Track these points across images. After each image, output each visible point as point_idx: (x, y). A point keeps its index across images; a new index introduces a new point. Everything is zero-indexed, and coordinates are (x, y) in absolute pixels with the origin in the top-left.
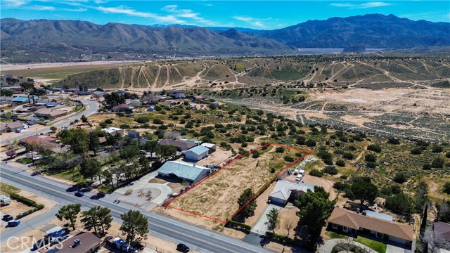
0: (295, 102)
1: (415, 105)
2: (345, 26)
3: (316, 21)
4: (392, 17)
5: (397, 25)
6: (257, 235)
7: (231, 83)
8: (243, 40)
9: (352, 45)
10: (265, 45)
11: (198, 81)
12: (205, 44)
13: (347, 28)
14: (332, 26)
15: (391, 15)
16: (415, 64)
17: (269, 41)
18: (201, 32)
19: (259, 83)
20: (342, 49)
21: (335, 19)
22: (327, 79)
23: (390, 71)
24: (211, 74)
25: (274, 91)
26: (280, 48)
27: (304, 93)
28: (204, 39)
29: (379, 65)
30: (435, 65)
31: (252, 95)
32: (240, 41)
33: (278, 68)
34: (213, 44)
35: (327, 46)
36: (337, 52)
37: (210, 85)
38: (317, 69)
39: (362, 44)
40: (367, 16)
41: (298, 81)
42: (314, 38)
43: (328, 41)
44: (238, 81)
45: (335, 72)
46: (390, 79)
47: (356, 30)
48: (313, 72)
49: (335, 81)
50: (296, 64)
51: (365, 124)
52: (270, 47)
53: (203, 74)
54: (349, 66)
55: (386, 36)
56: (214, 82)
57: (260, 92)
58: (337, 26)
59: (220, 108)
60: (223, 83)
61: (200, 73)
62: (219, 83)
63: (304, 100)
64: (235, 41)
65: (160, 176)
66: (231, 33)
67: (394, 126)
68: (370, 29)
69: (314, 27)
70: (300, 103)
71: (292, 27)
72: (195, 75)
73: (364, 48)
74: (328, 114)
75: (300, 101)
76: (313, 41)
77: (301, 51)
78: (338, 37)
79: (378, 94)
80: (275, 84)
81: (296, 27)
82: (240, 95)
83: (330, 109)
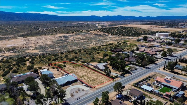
1: (38, 43)
6: (120, 76)
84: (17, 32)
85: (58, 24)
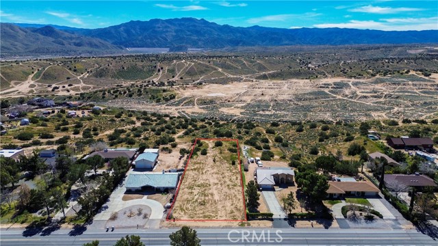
0: (167, 100)
1: (263, 94)
2: (166, 27)
3: (138, 22)
4: (203, 22)
5: (209, 29)
6: (280, 219)
7: (76, 85)
8: (65, 38)
9: (176, 46)
10: (91, 45)
11: (32, 86)
12: (16, 43)
13: (169, 30)
14: (155, 27)
15: (202, 19)
16: (237, 61)
17: (96, 41)
18: (8, 29)
19: (108, 84)
20: (168, 49)
21: (157, 21)
22: (173, 77)
23: (222, 68)
24: (47, 77)
25: (139, 91)
26: (108, 48)
27: (169, 91)
28: (13, 37)
29: (212, 63)
30: (252, 62)
31: (116, 96)
32: (59, 39)
33: (123, 68)
34: (26, 43)
35: (154, 46)
36: (164, 51)
37: (50, 89)
38: (162, 68)
39: (184, 44)
40: (183, 19)
41: (147, 80)
42: (140, 38)
43: (154, 41)
44: (84, 82)
45: (179, 71)
46: (224, 75)
47: (176, 31)
48: (159, 71)
49: (182, 78)
50: (140, 64)
51: (241, 113)
52: (96, 46)
53: (36, 77)
54: (190, 65)
55: (202, 38)
56: (54, 86)
57: (125, 93)
58: (159, 28)
59: (104, 112)
60: (66, 86)
61: (31, 76)
62: (61, 86)
63: (174, 97)
64: (54, 40)
65: (129, 191)
66: (48, 31)
67: (261, 112)
68: (189, 31)
69: (138, 27)
70: (172, 101)
71: (115, 26)
72: (26, 79)
73: (186, 48)
74: (203, 108)
75: (171, 98)
76: (139, 41)
77: (130, 50)
78: (162, 38)
79: (229, 88)
80: (126, 84)
81: (119, 26)
82: (103, 97)
83: (201, 104)
84: (261, 68)
85: (366, 52)
